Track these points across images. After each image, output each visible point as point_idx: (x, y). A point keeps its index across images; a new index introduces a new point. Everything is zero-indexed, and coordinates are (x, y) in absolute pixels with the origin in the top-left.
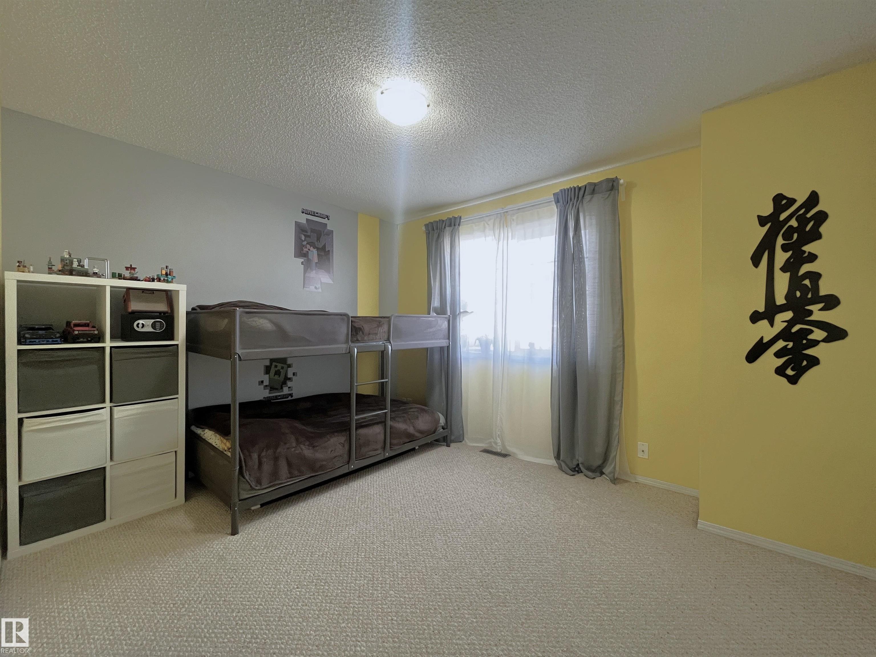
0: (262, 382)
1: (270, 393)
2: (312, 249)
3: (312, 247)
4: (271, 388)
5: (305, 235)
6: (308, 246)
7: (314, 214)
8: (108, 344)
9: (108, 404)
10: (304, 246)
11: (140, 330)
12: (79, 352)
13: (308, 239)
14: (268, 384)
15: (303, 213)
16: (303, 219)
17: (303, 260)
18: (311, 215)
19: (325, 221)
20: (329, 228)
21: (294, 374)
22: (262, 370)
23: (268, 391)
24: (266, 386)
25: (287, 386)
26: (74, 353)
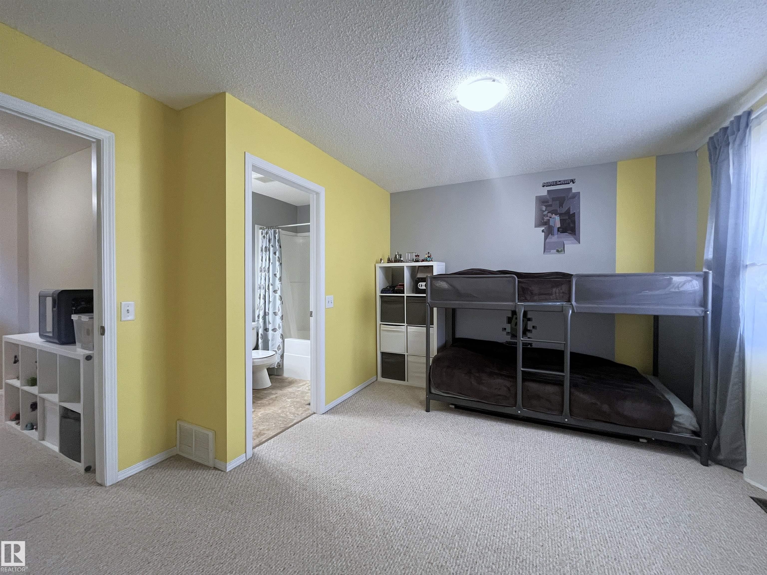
0: (505, 329)
1: (511, 339)
2: (554, 216)
3: (554, 215)
4: (512, 335)
5: (545, 206)
6: (549, 215)
7: (556, 184)
8: (405, 295)
9: (405, 324)
10: (544, 215)
11: (420, 288)
12: (396, 298)
13: (548, 208)
14: (510, 331)
15: (544, 186)
16: (544, 192)
17: (543, 228)
18: (553, 185)
19: (571, 185)
20: (574, 191)
21: (534, 327)
22: (505, 320)
23: (509, 337)
24: (508, 333)
25: (527, 336)
26: (393, 298)
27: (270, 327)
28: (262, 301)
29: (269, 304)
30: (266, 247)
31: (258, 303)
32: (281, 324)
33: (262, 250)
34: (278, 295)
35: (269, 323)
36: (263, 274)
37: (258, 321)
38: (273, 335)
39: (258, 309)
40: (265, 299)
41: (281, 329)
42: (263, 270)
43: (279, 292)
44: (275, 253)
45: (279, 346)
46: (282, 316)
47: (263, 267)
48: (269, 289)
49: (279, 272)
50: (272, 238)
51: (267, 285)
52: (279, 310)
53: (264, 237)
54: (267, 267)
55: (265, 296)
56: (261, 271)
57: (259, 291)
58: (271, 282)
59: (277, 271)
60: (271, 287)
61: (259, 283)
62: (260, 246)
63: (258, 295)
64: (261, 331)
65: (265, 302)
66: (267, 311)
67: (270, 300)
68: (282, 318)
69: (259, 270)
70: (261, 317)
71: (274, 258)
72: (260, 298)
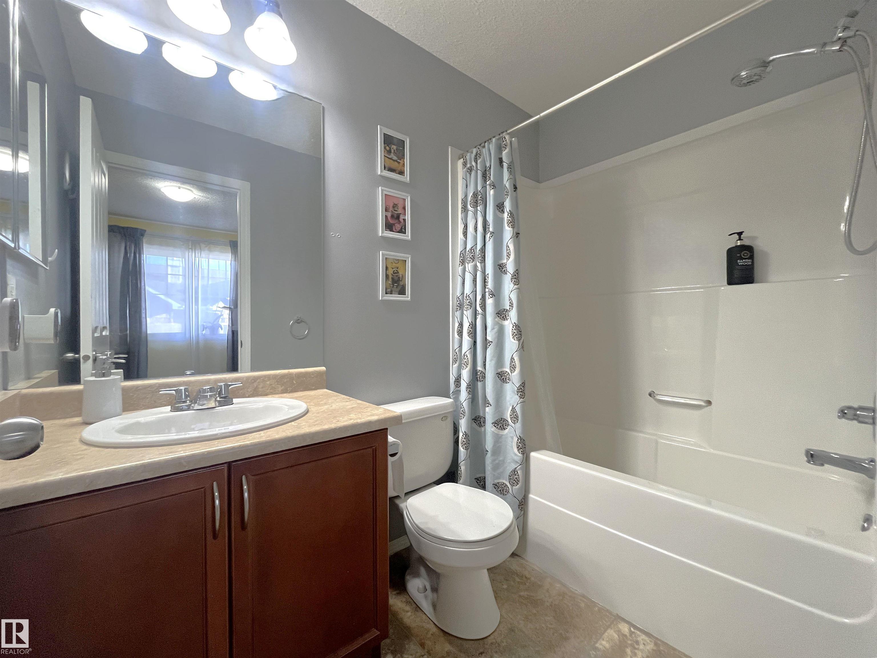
27: (489, 414)
28: (466, 339)
29: (485, 349)
30: (475, 195)
31: (456, 346)
32: (518, 409)
33: (465, 209)
34: (509, 325)
35: (486, 403)
36: (469, 267)
37: (457, 392)
38: (498, 439)
39: (455, 361)
40: (473, 333)
41: (518, 425)
42: (468, 255)
43: (513, 315)
44: (500, 207)
45: (514, 471)
46: (523, 384)
47: (469, 247)
48: (484, 306)
49: (512, 257)
50: (493, 163)
51: (479, 297)
52: (513, 368)
53: (470, 170)
54: (479, 246)
55: (473, 326)
56: (463, 262)
57: (458, 314)
58: (490, 285)
59: (508, 256)
60: (490, 302)
61: (458, 294)
62: (460, 196)
63: (457, 325)
64: (463, 425)
65: (475, 342)
66: (479, 368)
67: (489, 338)
68: (522, 391)
69: (458, 259)
70: (464, 385)
71: (498, 222)
72: (460, 333)
